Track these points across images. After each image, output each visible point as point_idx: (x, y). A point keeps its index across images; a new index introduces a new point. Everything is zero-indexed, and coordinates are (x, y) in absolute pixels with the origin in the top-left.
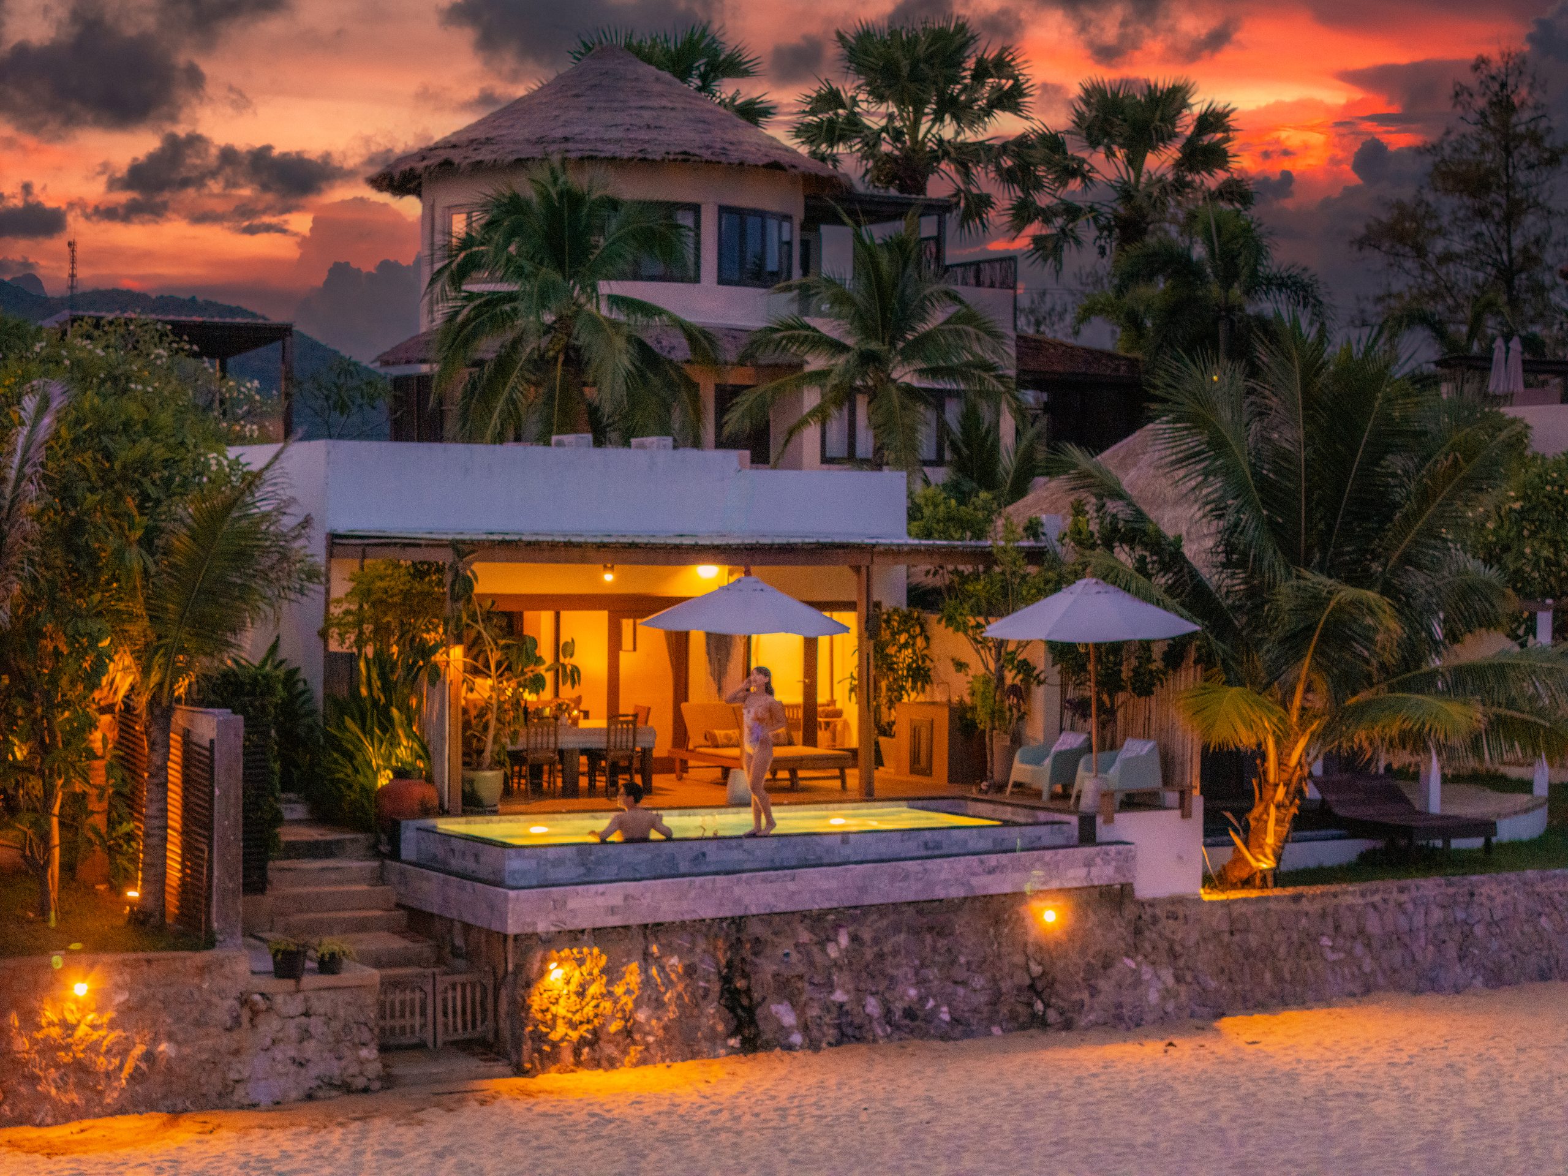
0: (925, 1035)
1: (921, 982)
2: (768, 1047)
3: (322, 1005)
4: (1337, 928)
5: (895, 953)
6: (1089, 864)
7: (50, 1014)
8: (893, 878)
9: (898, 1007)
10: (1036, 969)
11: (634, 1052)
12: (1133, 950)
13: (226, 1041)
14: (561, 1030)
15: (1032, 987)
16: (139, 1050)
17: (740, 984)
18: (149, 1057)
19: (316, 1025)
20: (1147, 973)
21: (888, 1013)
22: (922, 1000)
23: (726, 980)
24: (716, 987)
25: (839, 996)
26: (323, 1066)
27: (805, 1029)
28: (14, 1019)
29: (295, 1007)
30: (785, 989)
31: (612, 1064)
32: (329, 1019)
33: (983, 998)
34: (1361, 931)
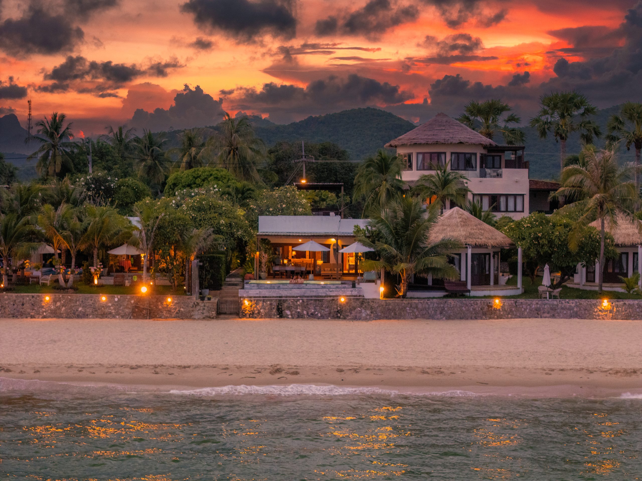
0: (315, 318)
1: (315, 309)
2: (284, 317)
3: (207, 305)
4: (411, 306)
5: (311, 304)
6: (352, 291)
7: (165, 303)
8: (311, 292)
9: (310, 313)
10: (339, 308)
11: (260, 316)
12: (361, 307)
13: (191, 309)
14: (247, 312)
15: (338, 311)
16: (178, 309)
17: (280, 307)
18: (179, 310)
19: (206, 308)
20: (363, 311)
21: (308, 313)
22: (315, 312)
23: (278, 306)
24: (276, 307)
25: (299, 310)
26: (206, 314)
27: (292, 315)
28: (159, 303)
29: (203, 305)
30: (289, 308)
31: (256, 318)
32: (208, 307)
33: (327, 313)
34: (417, 307)
